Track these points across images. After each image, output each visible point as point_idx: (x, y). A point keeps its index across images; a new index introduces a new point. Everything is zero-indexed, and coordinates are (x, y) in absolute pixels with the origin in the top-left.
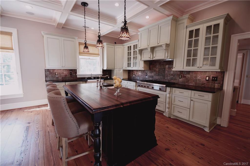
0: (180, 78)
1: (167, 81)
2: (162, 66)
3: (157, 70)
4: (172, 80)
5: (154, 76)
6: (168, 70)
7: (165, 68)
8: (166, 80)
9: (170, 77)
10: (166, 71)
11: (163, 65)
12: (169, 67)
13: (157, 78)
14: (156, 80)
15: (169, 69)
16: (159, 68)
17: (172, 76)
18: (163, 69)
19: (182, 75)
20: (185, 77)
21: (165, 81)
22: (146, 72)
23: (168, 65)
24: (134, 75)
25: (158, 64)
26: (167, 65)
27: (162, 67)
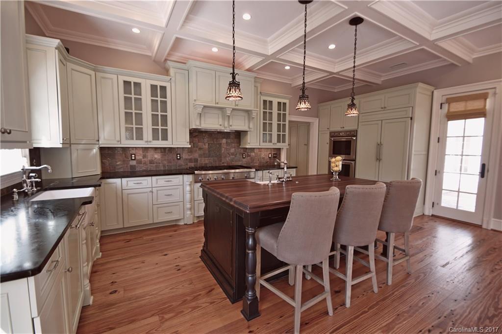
0: (243, 158)
1: (226, 165)
2: (215, 140)
3: (204, 147)
4: (233, 163)
5: (199, 159)
6: (225, 147)
7: (221, 144)
8: (223, 163)
9: (230, 158)
10: (223, 149)
11: (217, 139)
12: (227, 142)
13: (206, 161)
14: (203, 165)
15: (227, 146)
16: (209, 144)
17: (233, 155)
18: (218, 146)
19: (246, 153)
20: (249, 156)
21: (223, 165)
22: (178, 153)
23: (226, 139)
24: (134, 160)
25: (207, 136)
26: (224, 138)
27: (215, 143)
